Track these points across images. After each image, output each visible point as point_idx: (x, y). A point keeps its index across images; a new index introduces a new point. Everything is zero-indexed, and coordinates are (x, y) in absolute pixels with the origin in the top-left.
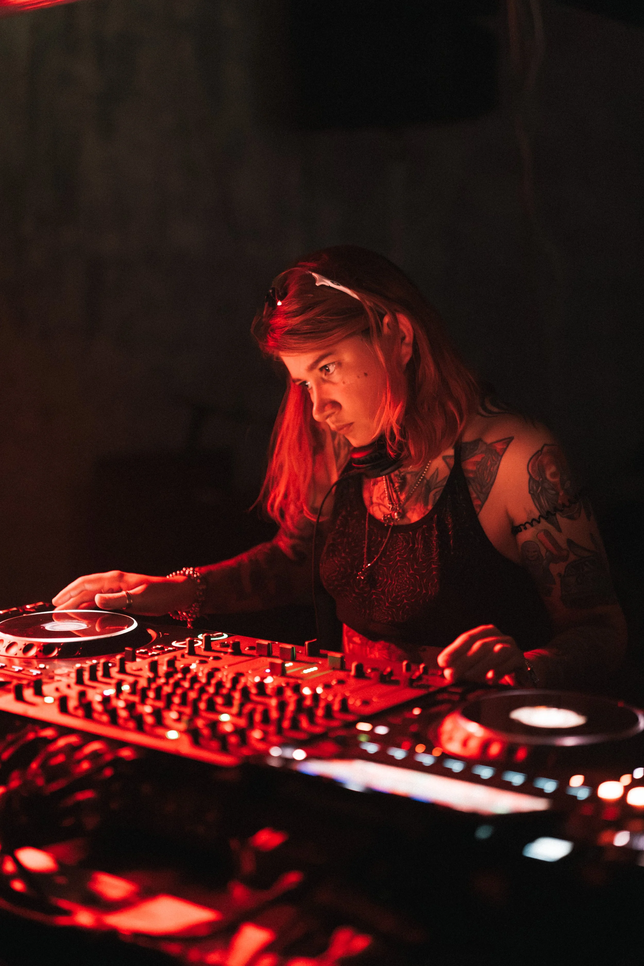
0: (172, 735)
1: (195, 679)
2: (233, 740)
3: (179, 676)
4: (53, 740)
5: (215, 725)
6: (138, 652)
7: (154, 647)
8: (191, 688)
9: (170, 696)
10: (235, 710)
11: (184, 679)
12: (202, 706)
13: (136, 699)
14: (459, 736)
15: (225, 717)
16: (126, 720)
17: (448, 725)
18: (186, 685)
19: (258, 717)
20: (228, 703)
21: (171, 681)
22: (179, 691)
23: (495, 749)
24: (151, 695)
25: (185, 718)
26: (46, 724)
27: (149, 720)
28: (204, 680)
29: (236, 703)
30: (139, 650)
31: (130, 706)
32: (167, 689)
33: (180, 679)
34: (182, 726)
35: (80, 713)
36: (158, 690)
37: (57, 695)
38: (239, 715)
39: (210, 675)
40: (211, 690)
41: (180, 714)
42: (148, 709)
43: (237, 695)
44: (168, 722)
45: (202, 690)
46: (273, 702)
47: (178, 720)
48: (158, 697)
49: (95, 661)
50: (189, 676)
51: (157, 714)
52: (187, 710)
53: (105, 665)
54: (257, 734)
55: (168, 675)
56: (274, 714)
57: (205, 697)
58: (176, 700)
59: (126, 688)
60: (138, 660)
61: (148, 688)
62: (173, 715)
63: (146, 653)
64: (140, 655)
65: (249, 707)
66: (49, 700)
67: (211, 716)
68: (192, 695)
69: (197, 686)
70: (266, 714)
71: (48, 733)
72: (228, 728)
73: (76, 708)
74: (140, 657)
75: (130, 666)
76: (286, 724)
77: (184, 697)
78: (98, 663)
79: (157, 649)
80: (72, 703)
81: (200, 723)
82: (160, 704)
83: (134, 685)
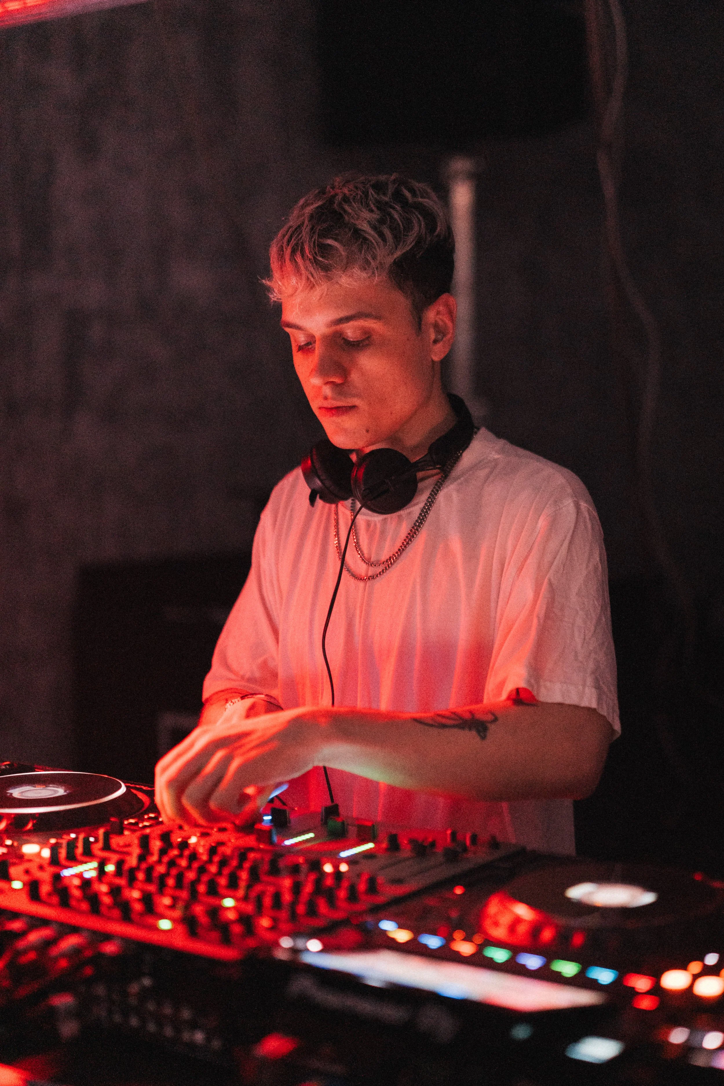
0: (165, 924)
1: (194, 856)
2: (237, 929)
3: (175, 852)
4: (23, 934)
5: (217, 910)
6: (126, 822)
7: (146, 817)
8: (189, 867)
9: (163, 878)
10: (241, 893)
11: (181, 856)
12: (202, 888)
13: (122, 882)
14: (505, 920)
15: (229, 902)
16: (109, 907)
17: (493, 908)
18: (184, 863)
19: (267, 901)
20: (233, 885)
21: (165, 859)
22: (174, 872)
23: (547, 934)
24: (141, 876)
25: (180, 905)
26: (15, 915)
27: (138, 907)
28: (204, 858)
29: (243, 884)
30: (127, 820)
31: (115, 891)
32: (161, 869)
33: (176, 856)
34: (177, 913)
35: (55, 900)
36: (149, 871)
37: (26, 878)
38: (245, 899)
39: (212, 851)
40: (213, 869)
41: (175, 899)
42: (136, 894)
43: (244, 875)
44: (161, 910)
45: (202, 870)
46: (287, 883)
47: (172, 907)
48: (149, 879)
49: (73, 836)
50: (187, 853)
51: (147, 900)
52: (184, 894)
53: (86, 841)
54: (265, 922)
55: (163, 852)
56: (287, 897)
57: (205, 878)
58: (171, 882)
59: (110, 868)
60: (126, 833)
61: (137, 868)
62: (167, 901)
63: (136, 824)
64: (128, 827)
65: (258, 888)
66: (17, 885)
67: (212, 901)
68: (191, 875)
69: (196, 865)
70: (277, 897)
71: (16, 925)
72: (231, 916)
73: (49, 894)
74: (128, 829)
75: (116, 841)
76: (301, 909)
77: (180, 879)
78: (77, 839)
79: (150, 818)
80: (45, 889)
81: (198, 909)
82: (152, 888)
83: (119, 865)
